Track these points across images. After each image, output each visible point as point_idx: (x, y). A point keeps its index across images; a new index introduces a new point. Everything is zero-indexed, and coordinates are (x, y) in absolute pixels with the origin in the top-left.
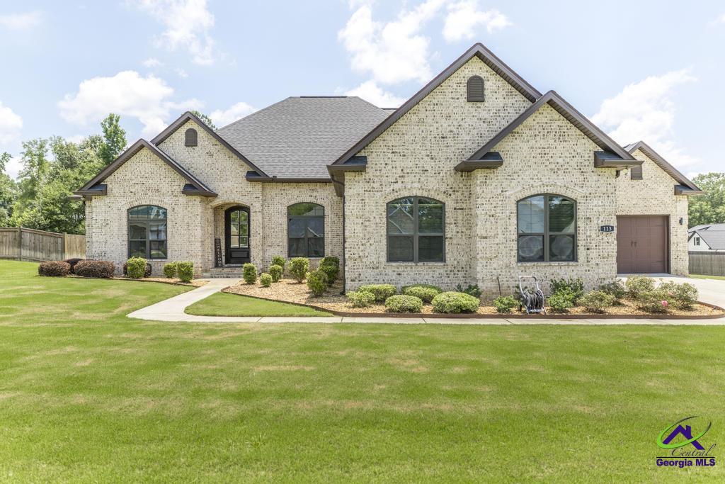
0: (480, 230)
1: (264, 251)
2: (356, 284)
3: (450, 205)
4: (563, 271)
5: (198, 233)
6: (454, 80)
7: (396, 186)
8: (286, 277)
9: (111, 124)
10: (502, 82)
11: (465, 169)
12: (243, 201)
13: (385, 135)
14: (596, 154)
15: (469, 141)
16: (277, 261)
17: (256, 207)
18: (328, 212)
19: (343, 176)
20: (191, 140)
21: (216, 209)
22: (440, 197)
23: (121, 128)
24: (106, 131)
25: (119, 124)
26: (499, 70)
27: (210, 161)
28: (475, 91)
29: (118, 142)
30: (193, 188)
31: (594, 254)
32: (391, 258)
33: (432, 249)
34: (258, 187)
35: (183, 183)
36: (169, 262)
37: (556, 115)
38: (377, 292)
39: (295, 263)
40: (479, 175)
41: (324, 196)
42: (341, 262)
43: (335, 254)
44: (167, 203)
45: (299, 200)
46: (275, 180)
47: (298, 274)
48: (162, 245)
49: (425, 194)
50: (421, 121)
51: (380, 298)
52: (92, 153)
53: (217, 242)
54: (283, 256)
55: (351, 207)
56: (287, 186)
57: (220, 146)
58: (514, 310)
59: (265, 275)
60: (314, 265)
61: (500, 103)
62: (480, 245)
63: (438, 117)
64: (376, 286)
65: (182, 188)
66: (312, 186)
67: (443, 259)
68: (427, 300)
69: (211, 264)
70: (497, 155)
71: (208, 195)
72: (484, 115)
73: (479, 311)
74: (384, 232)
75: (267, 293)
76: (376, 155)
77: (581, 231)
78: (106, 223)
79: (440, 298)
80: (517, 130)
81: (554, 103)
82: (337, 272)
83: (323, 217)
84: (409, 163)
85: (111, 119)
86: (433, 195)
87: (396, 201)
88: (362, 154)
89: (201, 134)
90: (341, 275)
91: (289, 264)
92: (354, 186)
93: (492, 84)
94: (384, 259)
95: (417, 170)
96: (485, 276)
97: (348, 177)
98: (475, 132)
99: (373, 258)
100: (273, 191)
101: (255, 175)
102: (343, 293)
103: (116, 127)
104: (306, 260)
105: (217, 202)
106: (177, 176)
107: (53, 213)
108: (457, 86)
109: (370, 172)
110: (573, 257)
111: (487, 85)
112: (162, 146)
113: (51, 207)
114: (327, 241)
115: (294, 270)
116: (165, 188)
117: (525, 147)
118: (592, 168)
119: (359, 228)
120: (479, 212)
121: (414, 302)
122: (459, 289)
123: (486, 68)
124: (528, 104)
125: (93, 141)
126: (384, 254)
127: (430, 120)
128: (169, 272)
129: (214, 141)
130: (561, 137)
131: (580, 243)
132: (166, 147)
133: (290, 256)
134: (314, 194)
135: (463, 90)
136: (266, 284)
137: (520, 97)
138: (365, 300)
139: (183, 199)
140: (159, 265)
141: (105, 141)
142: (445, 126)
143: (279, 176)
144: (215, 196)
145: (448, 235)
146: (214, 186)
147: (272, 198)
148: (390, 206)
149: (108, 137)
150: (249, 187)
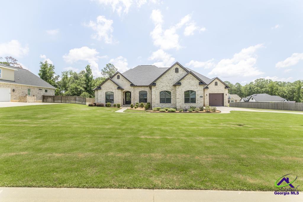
0: (177, 97)
1: (134, 101)
2: (154, 107)
3: (172, 92)
4: (193, 105)
5: (120, 97)
6: (173, 68)
7: (162, 89)
8: (139, 107)
9: (88, 68)
10: (182, 69)
11: (175, 85)
12: (130, 91)
13: (159, 79)
14: (199, 83)
15: (175, 80)
16: (137, 103)
17: (132, 92)
18: (148, 93)
19: (151, 87)
20: (118, 77)
21: (123, 92)
22: (170, 91)
23: (90, 69)
24: (87, 70)
25: (90, 67)
26: (181, 66)
27: (122, 82)
28: (177, 71)
29: (90, 72)
30: (119, 88)
31: (199, 101)
32: (161, 102)
33: (169, 101)
34: (133, 87)
35: (117, 87)
36: (114, 104)
37: (192, 75)
38: (158, 108)
39: (141, 104)
40: (177, 87)
41: (147, 89)
42: (151, 104)
43: (150, 102)
44: (114, 91)
45: (142, 90)
46: (136, 86)
47: (142, 106)
48: (113, 100)
49: (167, 90)
50: (166, 76)
51: (158, 110)
52: (83, 75)
53: (124, 99)
54: (138, 102)
55: (153, 93)
56: (139, 87)
57: (124, 79)
58: (182, 112)
59: (135, 106)
60: (145, 104)
61: (182, 73)
62: (177, 100)
63: (170, 76)
64: (158, 107)
65: (117, 88)
66: (144, 87)
67: (171, 103)
68: (167, 110)
69: (123, 104)
70: (180, 83)
71: (122, 89)
72: (178, 75)
73: (176, 112)
74: (159, 98)
75: (136, 109)
76: (158, 83)
77: (196, 97)
78: (101, 95)
79: (169, 109)
80: (184, 78)
81: (191, 73)
82: (150, 105)
83: (147, 94)
84: (164, 84)
85: (88, 66)
86: (169, 90)
87: (162, 91)
88: (155, 83)
89: (121, 76)
90: (151, 107)
91: (140, 104)
92: (154, 89)
93: (180, 69)
94: (159, 103)
95: (165, 86)
96: (178, 106)
97: (152, 87)
98: (177, 78)
99: (157, 102)
100: (136, 88)
101: (132, 85)
102: (151, 109)
103: (89, 68)
104: (144, 103)
105: (124, 91)
106: (116, 85)
107: (74, 92)
108: (173, 70)
109: (157, 86)
110: (195, 102)
111: (179, 69)
112: (112, 79)
113: (73, 90)
114: (148, 99)
115: (141, 105)
116: (113, 88)
117: (186, 81)
118: (199, 85)
119: (154, 97)
120: (177, 94)
121: (164, 110)
122: (173, 108)
123: (179, 66)
124: (187, 73)
125: (83, 72)
126: (159, 102)
127: (168, 76)
128: (115, 106)
129: (123, 77)
130: (193, 79)
131: (196, 99)
132: (113, 79)
133: (140, 102)
134: (145, 89)
135: (175, 70)
136: (136, 108)
137: (185, 72)
138: (156, 110)
139: (117, 90)
140: (112, 104)
141: (86, 72)
142: (171, 77)
143: (137, 85)
144: (124, 89)
145: (172, 98)
146: (123, 87)
147: (136, 90)
148: (160, 93)
149: (87, 71)
150: (131, 87)
